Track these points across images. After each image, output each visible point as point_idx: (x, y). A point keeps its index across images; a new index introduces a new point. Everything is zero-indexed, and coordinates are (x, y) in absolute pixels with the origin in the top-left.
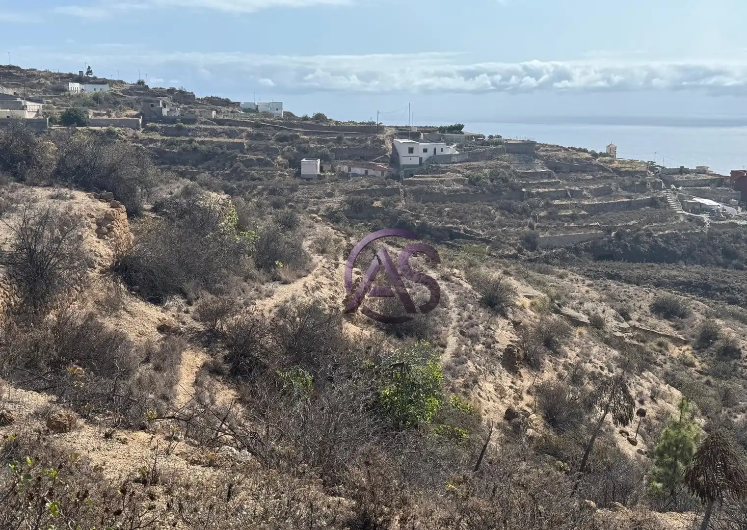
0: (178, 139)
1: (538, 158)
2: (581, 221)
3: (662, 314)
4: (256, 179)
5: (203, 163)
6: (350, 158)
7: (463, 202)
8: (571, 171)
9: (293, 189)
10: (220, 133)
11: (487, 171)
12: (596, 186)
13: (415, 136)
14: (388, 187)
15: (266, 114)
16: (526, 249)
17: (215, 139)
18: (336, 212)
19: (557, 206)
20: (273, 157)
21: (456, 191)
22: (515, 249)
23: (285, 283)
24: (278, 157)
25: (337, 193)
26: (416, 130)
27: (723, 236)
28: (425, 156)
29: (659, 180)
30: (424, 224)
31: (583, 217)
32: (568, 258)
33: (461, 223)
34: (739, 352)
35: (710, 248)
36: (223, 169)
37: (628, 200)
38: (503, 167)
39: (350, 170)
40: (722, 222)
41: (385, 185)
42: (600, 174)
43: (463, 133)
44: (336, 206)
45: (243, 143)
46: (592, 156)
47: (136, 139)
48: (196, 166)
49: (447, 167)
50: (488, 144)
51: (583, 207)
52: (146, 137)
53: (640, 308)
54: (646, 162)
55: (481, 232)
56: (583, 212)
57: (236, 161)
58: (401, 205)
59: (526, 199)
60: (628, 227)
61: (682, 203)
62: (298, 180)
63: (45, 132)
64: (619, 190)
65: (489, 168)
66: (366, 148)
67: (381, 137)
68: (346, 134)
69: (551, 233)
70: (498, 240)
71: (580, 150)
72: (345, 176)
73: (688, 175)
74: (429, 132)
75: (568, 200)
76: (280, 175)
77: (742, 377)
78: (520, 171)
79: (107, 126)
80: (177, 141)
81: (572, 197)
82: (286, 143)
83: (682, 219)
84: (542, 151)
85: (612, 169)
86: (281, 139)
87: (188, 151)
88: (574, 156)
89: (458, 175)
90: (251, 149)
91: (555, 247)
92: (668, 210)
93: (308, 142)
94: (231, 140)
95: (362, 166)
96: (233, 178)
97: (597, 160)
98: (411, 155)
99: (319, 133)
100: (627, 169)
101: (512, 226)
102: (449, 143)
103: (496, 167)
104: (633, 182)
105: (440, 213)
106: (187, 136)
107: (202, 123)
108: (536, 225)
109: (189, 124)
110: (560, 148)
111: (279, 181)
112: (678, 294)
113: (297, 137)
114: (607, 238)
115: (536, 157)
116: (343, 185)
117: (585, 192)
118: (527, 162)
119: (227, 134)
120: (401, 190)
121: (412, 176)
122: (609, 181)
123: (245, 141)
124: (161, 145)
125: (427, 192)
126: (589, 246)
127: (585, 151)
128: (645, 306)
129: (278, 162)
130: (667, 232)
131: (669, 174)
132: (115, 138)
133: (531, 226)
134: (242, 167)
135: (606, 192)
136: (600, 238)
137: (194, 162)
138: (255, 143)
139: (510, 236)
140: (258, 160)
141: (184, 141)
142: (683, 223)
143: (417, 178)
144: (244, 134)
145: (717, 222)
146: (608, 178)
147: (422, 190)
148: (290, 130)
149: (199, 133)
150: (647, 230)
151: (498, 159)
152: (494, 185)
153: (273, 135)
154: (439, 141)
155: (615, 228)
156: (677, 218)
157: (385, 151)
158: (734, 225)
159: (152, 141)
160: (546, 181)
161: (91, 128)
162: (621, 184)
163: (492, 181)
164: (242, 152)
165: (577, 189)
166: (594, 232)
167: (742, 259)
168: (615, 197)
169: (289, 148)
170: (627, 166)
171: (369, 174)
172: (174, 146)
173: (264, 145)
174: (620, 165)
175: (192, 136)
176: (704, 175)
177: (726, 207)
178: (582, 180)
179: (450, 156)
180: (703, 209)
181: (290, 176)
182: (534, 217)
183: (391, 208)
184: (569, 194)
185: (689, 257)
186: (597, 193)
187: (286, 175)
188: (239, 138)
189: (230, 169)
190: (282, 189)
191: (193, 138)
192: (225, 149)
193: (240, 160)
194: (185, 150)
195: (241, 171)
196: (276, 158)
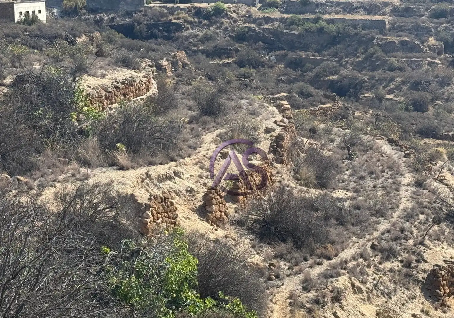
0: (301, 16)
4: (395, 69)
5: (330, 48)
10: (357, 8)
17: (348, 17)
20: (423, 38)
23: (121, 168)
24: (430, 39)
36: (355, 56)
45: (384, 21)
47: (248, 18)
48: (319, 51)
52: (262, 15)
57: (373, 45)
63: (140, 11)
76: (430, 63)
79: (215, 2)
80: (300, 20)
82: (442, 20)
87: (313, 32)
90: (396, 29)
94: (369, 17)
96: (365, 68)
106: (314, 12)
111: (427, 71)
119: (365, 9)
123: (387, 18)
124: (279, 26)
129: (429, 46)
132: (223, 17)
134: (380, 53)
137: (319, 47)
138: (401, 21)
140: (403, 43)
141: (308, 20)
144: (388, 9)
149: (329, 9)
153: (427, 10)
159: (268, 20)
161: (196, 5)
164: (381, 33)
169: (446, 27)
172: (295, 27)
173: (412, 23)
175: (320, 12)
181: (443, 64)
187: (437, 64)
188: (380, 15)
189: (364, 56)
190: (429, 82)
191: (321, 15)
192: (359, 29)
193: (378, 44)
194: (308, 31)
195: (378, 59)
196: (427, 41)
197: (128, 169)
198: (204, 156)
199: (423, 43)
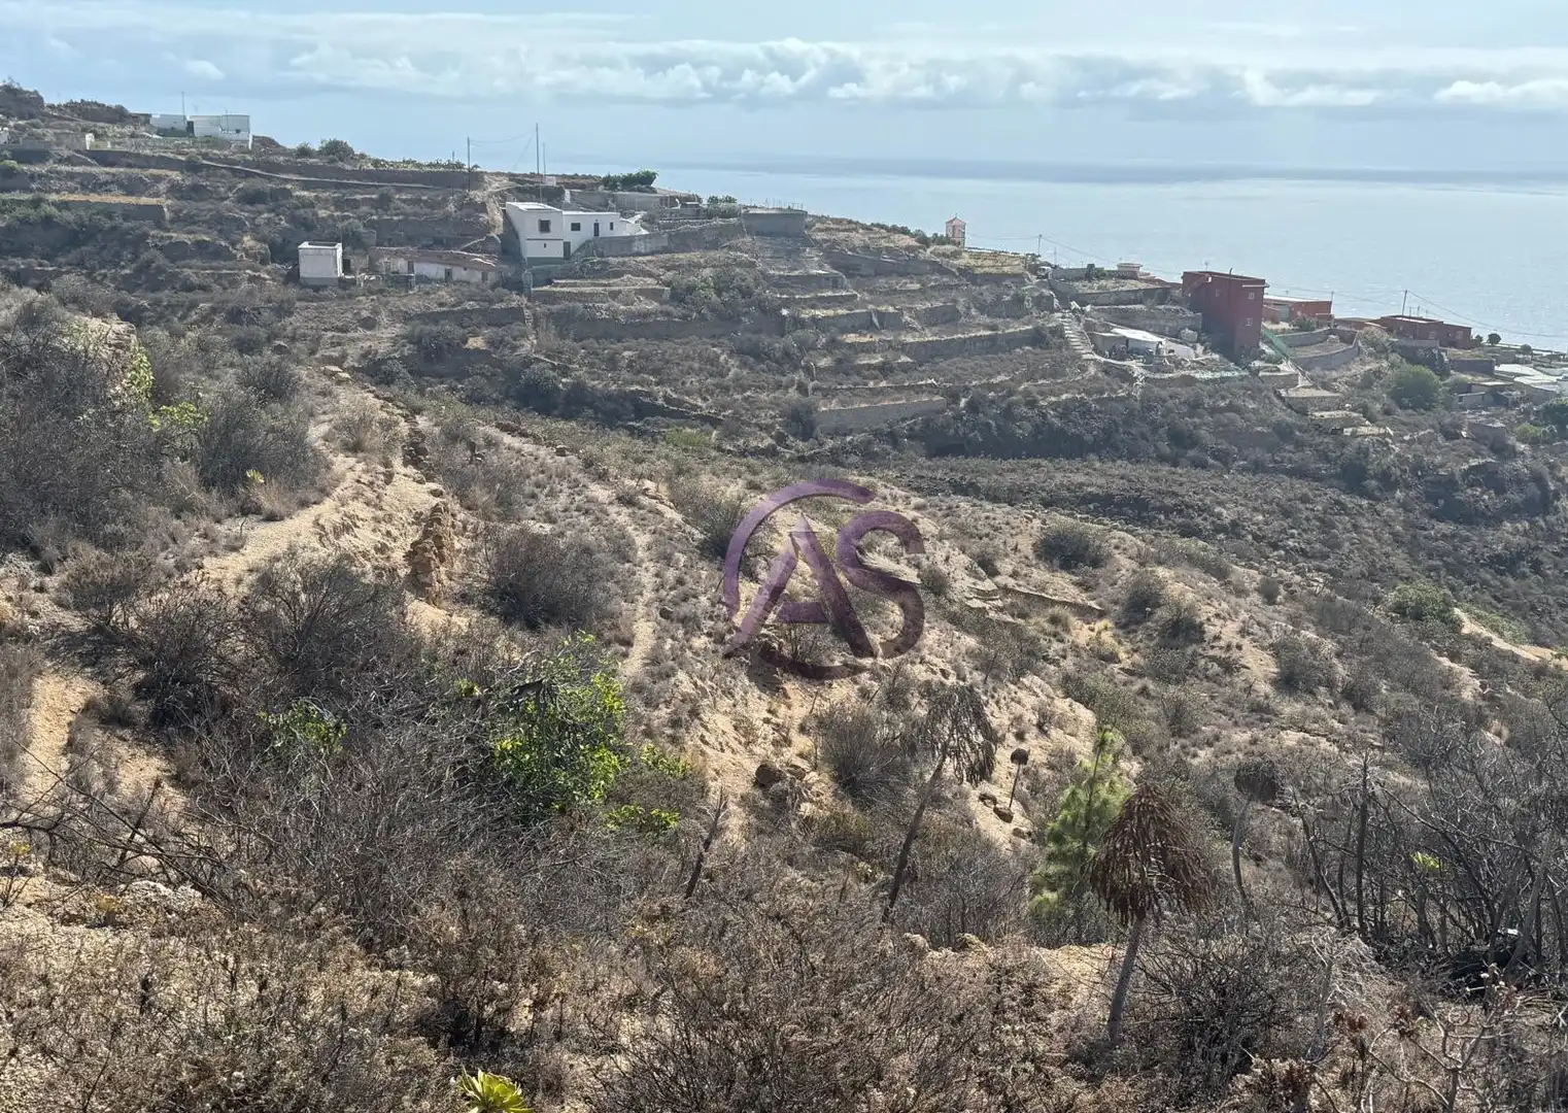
0: (6, 196)
1: (812, 246)
2: (900, 376)
3: (1056, 562)
4: (195, 288)
5: (69, 252)
6: (410, 240)
7: (660, 338)
8: (878, 274)
9: (283, 310)
10: (106, 183)
11: (707, 272)
12: (928, 305)
13: (552, 195)
14: (497, 306)
15: (211, 141)
16: (794, 435)
17: (94, 198)
18: (383, 361)
19: (852, 346)
20: (235, 237)
21: (646, 315)
22: (772, 437)
23: (272, 518)
24: (246, 239)
25: (384, 318)
26: (552, 183)
27: (1170, 403)
28: (576, 239)
29: (1047, 292)
30: (579, 387)
31: (905, 368)
32: (876, 452)
33: (657, 384)
34: (1199, 629)
35: (1146, 429)
36: (116, 265)
37: (989, 333)
38: (740, 264)
39: (411, 268)
40: (1167, 376)
41: (491, 302)
42: (934, 279)
43: (654, 191)
44: (383, 349)
45: (161, 207)
46: (918, 241)
48: (51, 258)
49: (624, 263)
50: (710, 215)
51: (904, 348)
53: (1016, 549)
54: (1022, 255)
55: (700, 402)
56: (904, 359)
57: (147, 248)
58: (527, 346)
59: (790, 332)
60: (991, 387)
61: (1091, 336)
62: (293, 291)
64: (973, 312)
65: (714, 266)
66: (447, 217)
67: (478, 195)
68: (399, 190)
69: (842, 403)
70: (736, 417)
71: (895, 230)
72: (402, 282)
73: (1103, 282)
74: (583, 187)
75: (874, 333)
76: (252, 279)
77: (1207, 677)
78: (777, 273)
80: (4, 203)
81: (882, 328)
82: (261, 207)
83: (1092, 370)
84: (820, 231)
85: (958, 269)
86: (251, 199)
87: (32, 225)
88: (884, 243)
89: (649, 280)
90: (182, 220)
91: (850, 432)
92: (1065, 352)
93: (312, 205)
94: (132, 200)
95: (439, 260)
96: (140, 285)
97: (929, 250)
98: (546, 235)
99: (338, 186)
100: (986, 269)
101: (762, 388)
102: (626, 211)
103: (727, 265)
104: (999, 297)
105: (612, 362)
106: (27, 190)
107: (60, 161)
108: (811, 385)
109: (30, 162)
110: (852, 226)
111: (250, 293)
112: (1086, 520)
113: (287, 194)
114: (952, 409)
115: (809, 242)
116: (397, 301)
117: (907, 318)
118: (789, 254)
119: (121, 186)
120: (527, 313)
121: (549, 282)
122: (954, 293)
123: (166, 202)
125: (582, 318)
126: (917, 428)
127: (905, 231)
128: (1026, 546)
129: (244, 250)
130: (1064, 397)
131: (1067, 280)
133: (802, 389)
134: (161, 260)
135: (948, 316)
136: (937, 411)
137: (48, 250)
138: (189, 207)
139: (759, 408)
140: (199, 244)
141: (20, 203)
142: (1095, 378)
143: (562, 287)
144: (162, 187)
145: (1157, 376)
146: (951, 287)
147: (574, 311)
148: (270, 179)
149: (55, 184)
150: (1027, 393)
151: (730, 248)
152: (724, 303)
153: (230, 189)
154: (605, 207)
155: (967, 389)
156: (1083, 369)
157: (489, 227)
158: (1189, 381)
160: (830, 294)
162: (975, 299)
163: (719, 292)
164: (159, 225)
165: (891, 309)
166: (925, 398)
167: (1204, 449)
168: (967, 327)
169: (269, 219)
170: (986, 263)
171: (455, 278)
173: (210, 210)
174: (973, 262)
175: (39, 189)
176: (1133, 282)
177: (1173, 346)
178: (901, 291)
179: (630, 240)
180: (1130, 350)
181: (273, 280)
182: (808, 370)
183: (507, 351)
184: (875, 320)
185: (1107, 445)
186: (931, 318)
187: (265, 279)
188: (150, 196)
189: (134, 266)
190: (257, 309)
191: (42, 195)
192: (119, 220)
193: (156, 246)
194: (25, 221)
195: (160, 270)
196: (240, 241)
197: (282, 519)
198: (358, 481)
199: (233, 244)
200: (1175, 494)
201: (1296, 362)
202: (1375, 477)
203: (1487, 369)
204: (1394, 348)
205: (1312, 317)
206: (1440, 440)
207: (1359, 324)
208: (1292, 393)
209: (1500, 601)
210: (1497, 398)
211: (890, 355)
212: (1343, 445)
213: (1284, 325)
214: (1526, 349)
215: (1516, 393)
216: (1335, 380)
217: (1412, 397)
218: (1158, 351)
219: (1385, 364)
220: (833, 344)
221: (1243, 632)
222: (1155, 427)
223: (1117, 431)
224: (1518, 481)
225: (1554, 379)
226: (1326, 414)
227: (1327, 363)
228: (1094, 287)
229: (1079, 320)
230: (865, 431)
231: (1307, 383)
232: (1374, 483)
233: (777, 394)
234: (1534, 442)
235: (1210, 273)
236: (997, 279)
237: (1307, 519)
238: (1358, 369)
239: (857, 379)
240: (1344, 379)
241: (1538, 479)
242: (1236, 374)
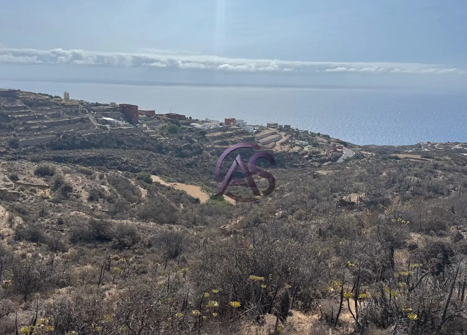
1: (18, 99)
2: (44, 131)
8: (38, 106)
12: (52, 113)
16: (13, 148)
19: (30, 124)
22: (5, 149)
27: (116, 134)
29: (85, 109)
31: (45, 129)
32: (37, 151)
35: (110, 140)
37: (68, 119)
40: (116, 128)
42: (54, 107)
46: (50, 97)
51: (45, 124)
53: (29, 173)
54: (79, 100)
56: (45, 126)
59: (11, 121)
60: (69, 132)
61: (97, 120)
64: (65, 114)
69: (27, 138)
71: (44, 95)
73: (100, 107)
75: (36, 120)
78: (7, 106)
81: (39, 119)
83: (97, 127)
84: (21, 95)
85: (61, 104)
88: (40, 98)
91: (29, 146)
92: (90, 124)
97: (53, 100)
100: (68, 104)
104: (72, 111)
108: (17, 134)
110: (31, 93)
114: (58, 138)
115: (18, 98)
117: (46, 116)
118: (12, 101)
122: (59, 110)
126: (48, 144)
127: (47, 95)
128: (32, 172)
130: (89, 134)
131: (91, 106)
133: (15, 135)
135: (58, 116)
136: (54, 139)
139: (1, 141)
142: (97, 129)
145: (113, 128)
146: (59, 108)
150: (79, 133)
155: (62, 133)
156: (94, 127)
158: (121, 129)
160: (23, 111)
162: (65, 111)
165: (41, 114)
166: (50, 136)
167: (125, 145)
168: (62, 118)
170: (68, 102)
174: (65, 102)
176: (107, 106)
177: (118, 121)
178: (45, 110)
180: (107, 122)
182: (16, 131)
184: (36, 117)
186: (53, 116)
200: (112, 156)
201: (147, 124)
202: (164, 149)
203: (188, 124)
204: (169, 120)
205: (151, 114)
206: (179, 139)
207: (161, 115)
208: (146, 131)
209: (188, 173)
210: (191, 130)
211: (40, 126)
212: (157, 142)
213: (145, 116)
214: (197, 120)
215: (194, 129)
216: (156, 128)
217: (173, 131)
218: (114, 122)
219: (167, 124)
220: (24, 124)
221: (83, 188)
222: (113, 140)
223: (103, 141)
224: (195, 147)
225: (202, 126)
226: (153, 135)
227: (154, 124)
228: (97, 108)
229: (93, 115)
230: (34, 145)
231: (149, 129)
232: (164, 150)
233: (7, 137)
234: (198, 139)
235: (125, 104)
236: (71, 106)
237: (144, 159)
238: (161, 125)
239: (32, 132)
240: (158, 128)
241: (199, 147)
242: (133, 127)
